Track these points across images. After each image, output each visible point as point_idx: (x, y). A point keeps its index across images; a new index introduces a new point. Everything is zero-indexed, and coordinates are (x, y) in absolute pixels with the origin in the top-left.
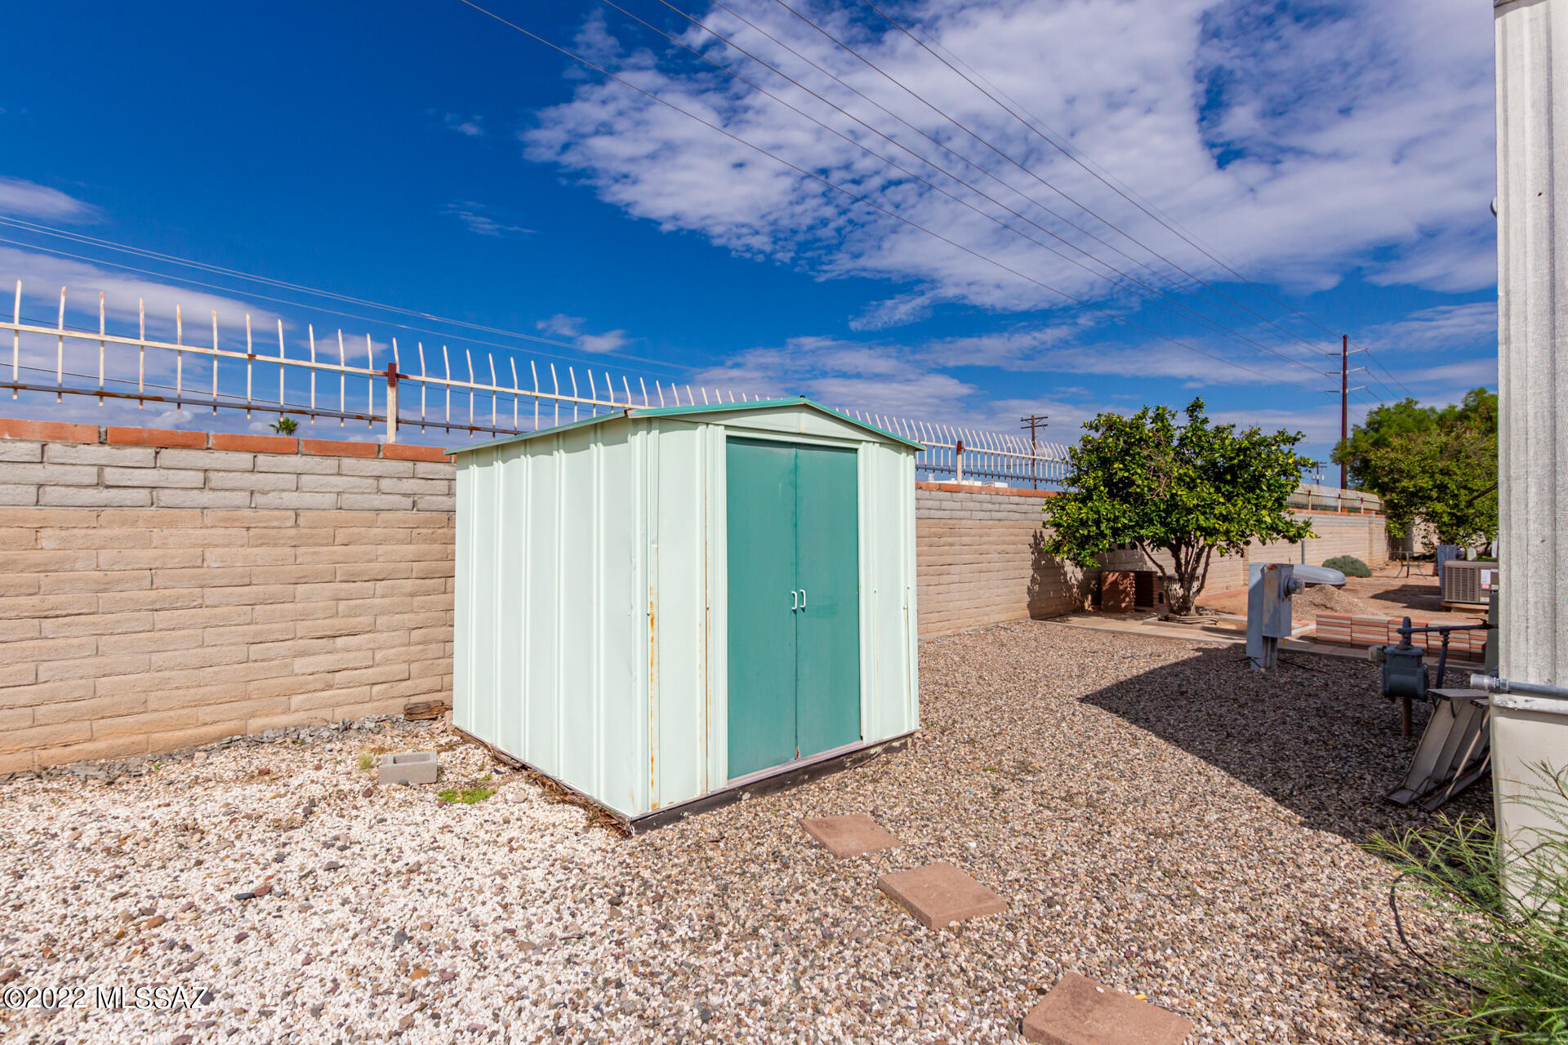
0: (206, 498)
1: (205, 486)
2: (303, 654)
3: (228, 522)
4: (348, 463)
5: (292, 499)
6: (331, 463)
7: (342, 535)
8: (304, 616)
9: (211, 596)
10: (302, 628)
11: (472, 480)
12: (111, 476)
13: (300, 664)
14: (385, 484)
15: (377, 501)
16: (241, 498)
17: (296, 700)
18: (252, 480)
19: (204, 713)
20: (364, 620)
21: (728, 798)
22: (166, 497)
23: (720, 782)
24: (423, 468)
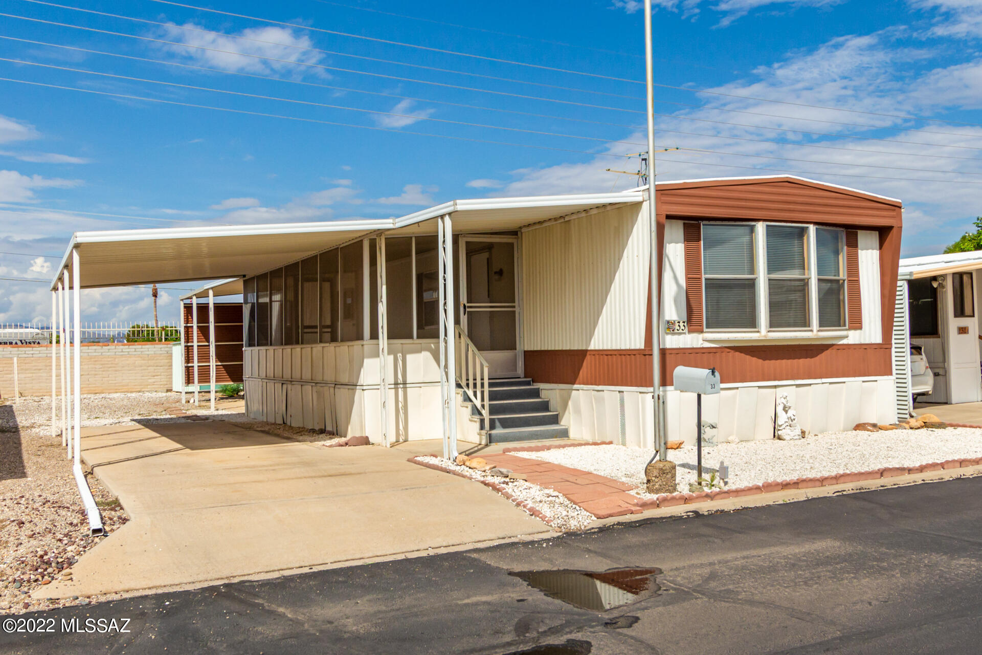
0: (135, 353)
1: (135, 351)
2: (150, 379)
3: (138, 357)
5: (148, 353)
7: (155, 359)
9: (137, 368)
10: (150, 374)
13: (150, 381)
14: (162, 349)
15: (161, 352)
17: (149, 387)
19: (136, 387)
20: (159, 374)
22: (130, 353)
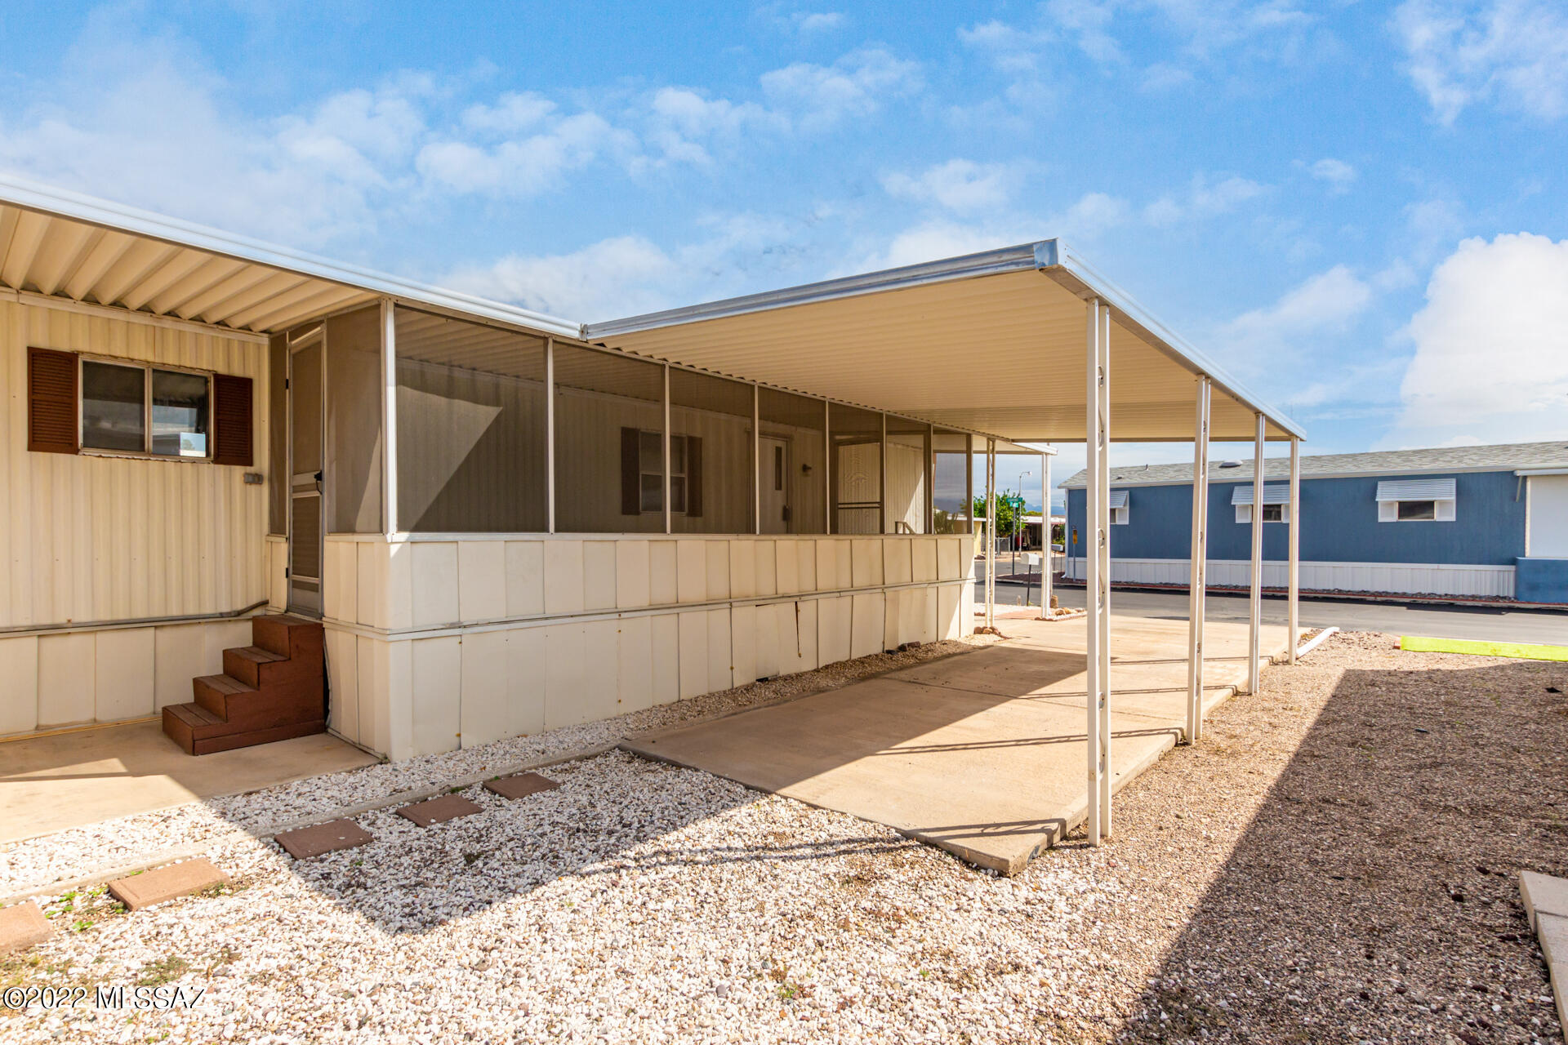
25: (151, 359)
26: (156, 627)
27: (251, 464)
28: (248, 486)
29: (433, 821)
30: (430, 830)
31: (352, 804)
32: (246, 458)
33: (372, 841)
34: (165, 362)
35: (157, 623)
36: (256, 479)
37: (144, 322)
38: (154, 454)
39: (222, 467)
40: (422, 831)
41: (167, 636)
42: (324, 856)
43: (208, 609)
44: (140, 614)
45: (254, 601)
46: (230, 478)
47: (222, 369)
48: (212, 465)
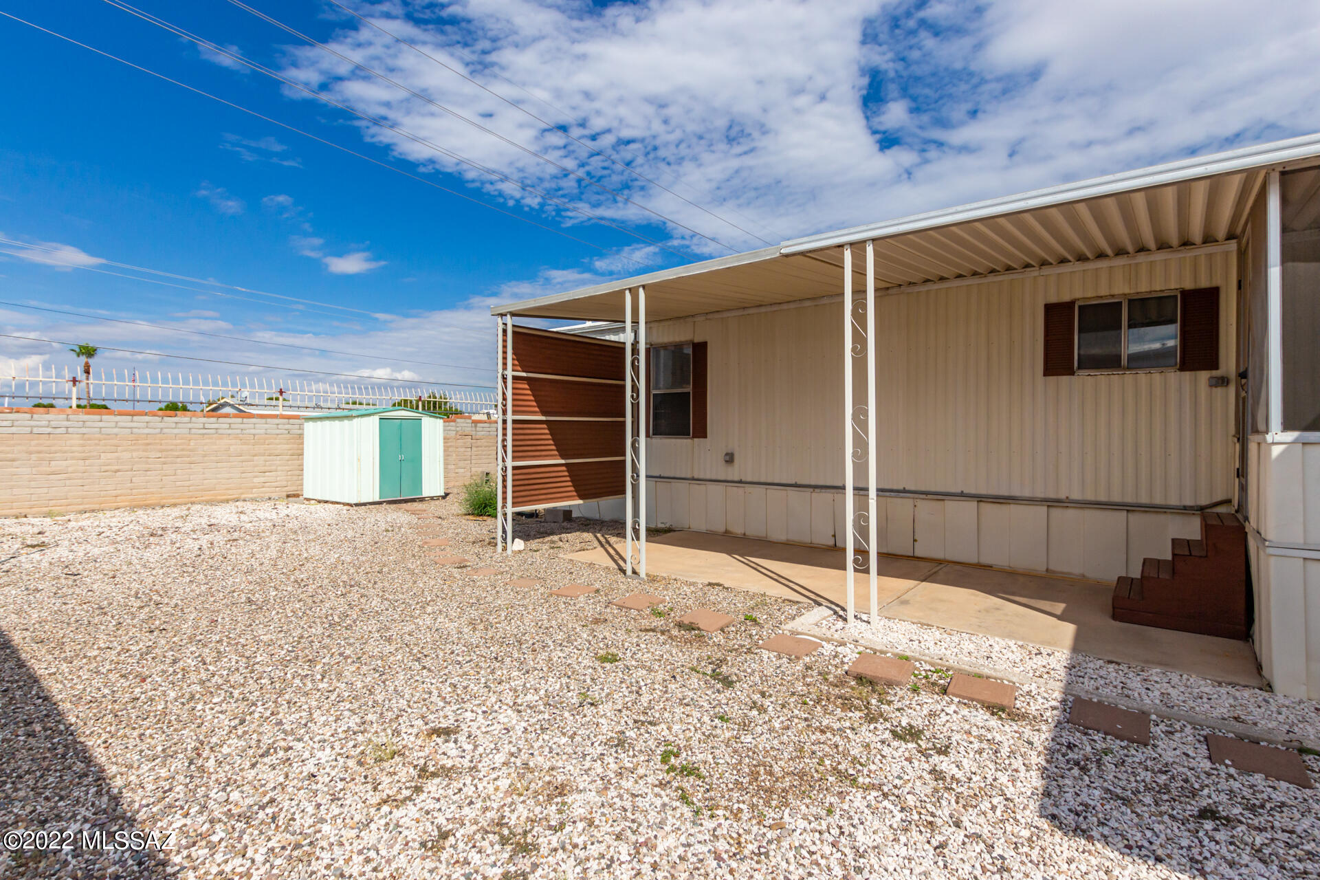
0: (230, 431)
2: (257, 477)
3: (236, 438)
4: (269, 420)
5: (253, 431)
6: (264, 420)
7: (267, 442)
8: (256, 466)
9: (231, 459)
10: (256, 469)
11: (309, 427)
12: (207, 426)
13: (256, 480)
14: (280, 426)
15: (278, 432)
16: (239, 431)
17: (255, 490)
18: (242, 426)
19: (230, 492)
20: (273, 468)
21: (380, 503)
22: (220, 431)
23: (377, 499)
24: (291, 421)
25: (1127, 291)
26: (1128, 511)
27: (1216, 367)
28: (1214, 389)
29: (1228, 762)
30: (1216, 769)
31: (1176, 708)
32: (1213, 363)
33: (1146, 745)
34: (1139, 290)
35: (1130, 508)
36: (1223, 381)
37: (1122, 263)
38: (1129, 368)
39: (1188, 373)
40: (1207, 765)
41: (1136, 519)
42: (1090, 732)
43: (1173, 501)
44: (1116, 498)
45: (1219, 498)
46: (1195, 382)
47: (1188, 285)
48: (1178, 373)
